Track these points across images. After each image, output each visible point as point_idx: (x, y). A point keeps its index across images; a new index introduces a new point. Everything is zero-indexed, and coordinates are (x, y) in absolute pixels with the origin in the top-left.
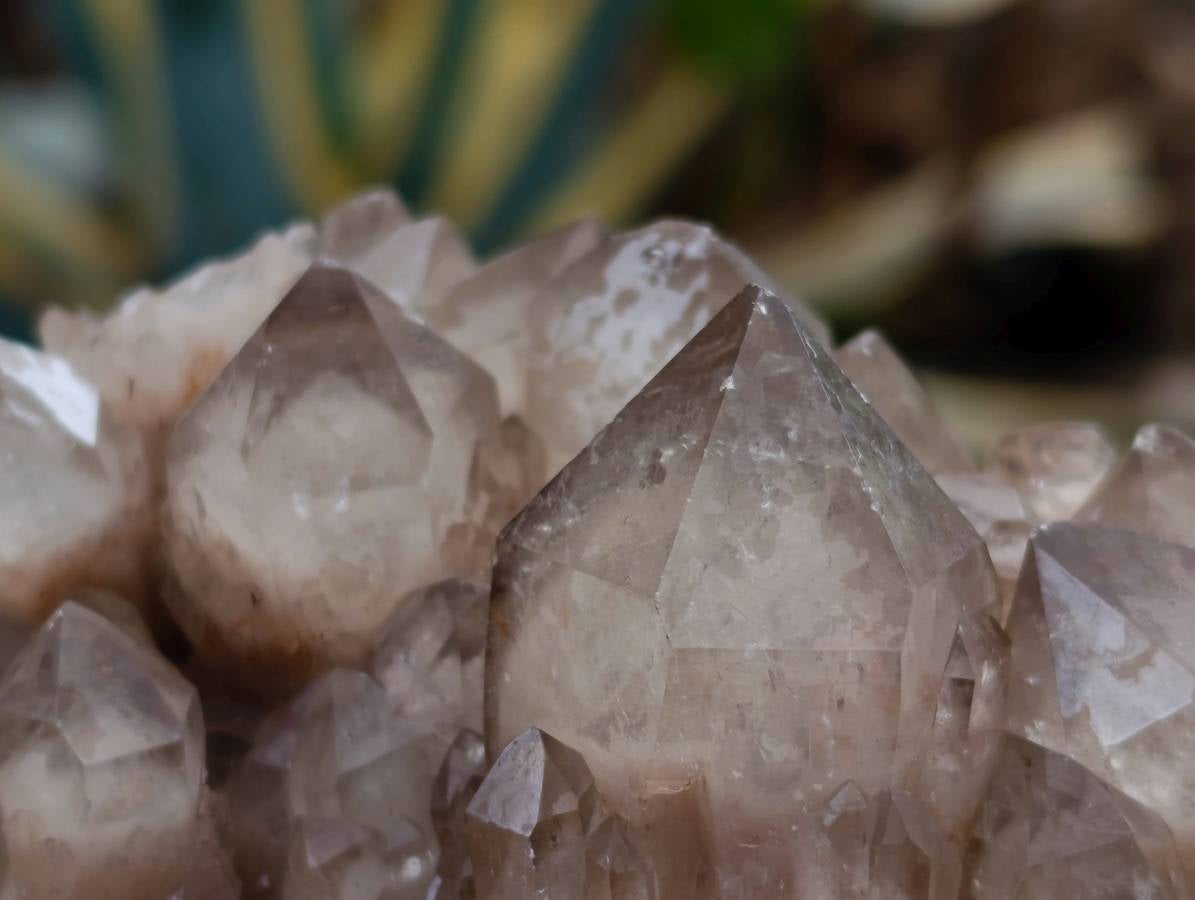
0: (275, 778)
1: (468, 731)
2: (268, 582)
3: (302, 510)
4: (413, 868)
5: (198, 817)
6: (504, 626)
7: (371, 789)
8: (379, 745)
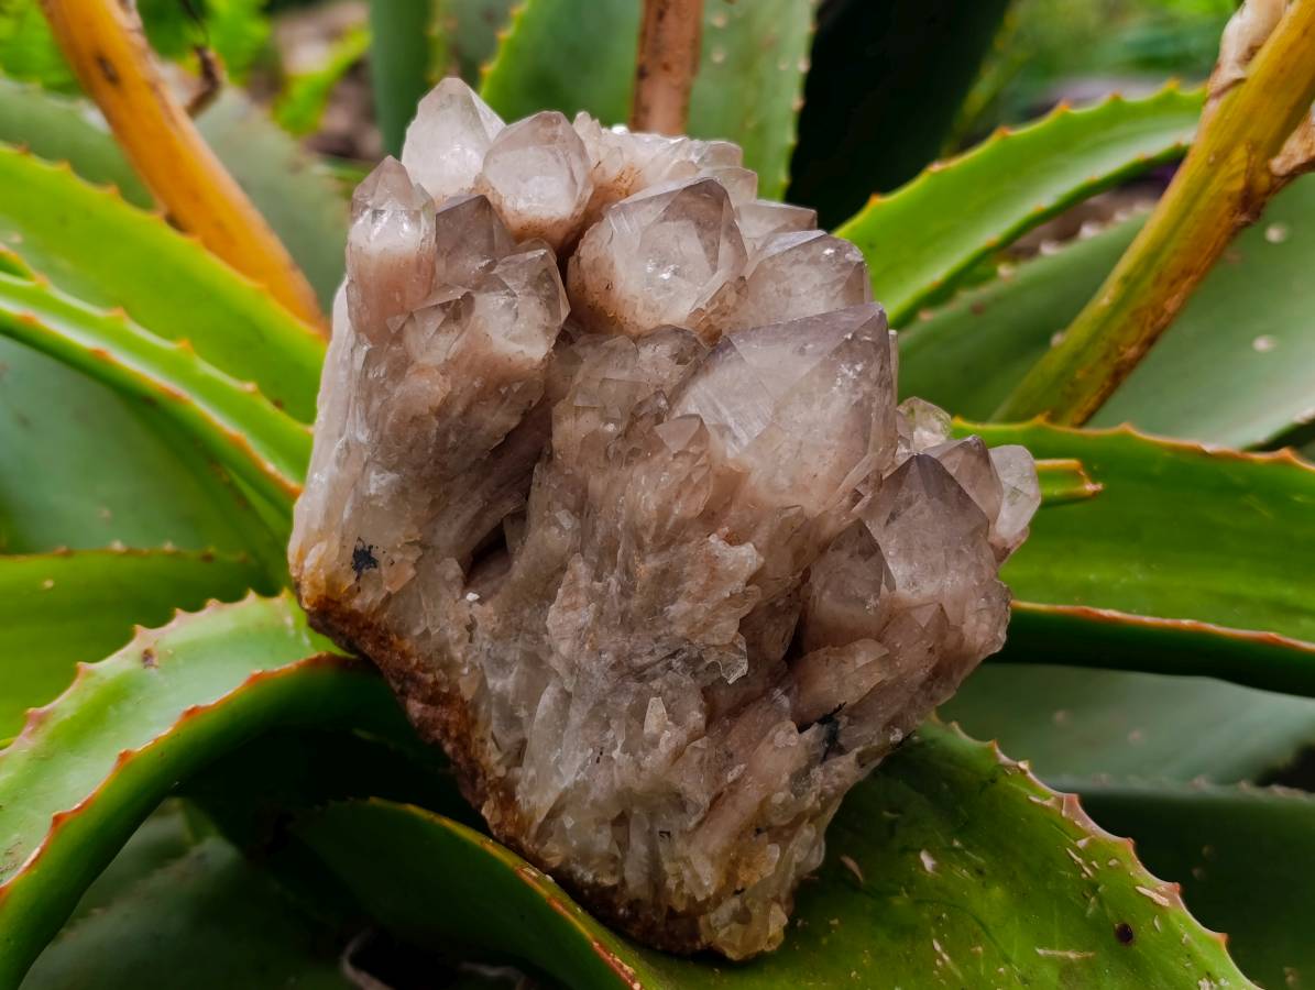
0: (577, 360)
1: (662, 391)
2: (619, 287)
3: (650, 269)
4: (611, 427)
5: (544, 360)
6: (707, 368)
7: (612, 388)
8: (625, 375)
